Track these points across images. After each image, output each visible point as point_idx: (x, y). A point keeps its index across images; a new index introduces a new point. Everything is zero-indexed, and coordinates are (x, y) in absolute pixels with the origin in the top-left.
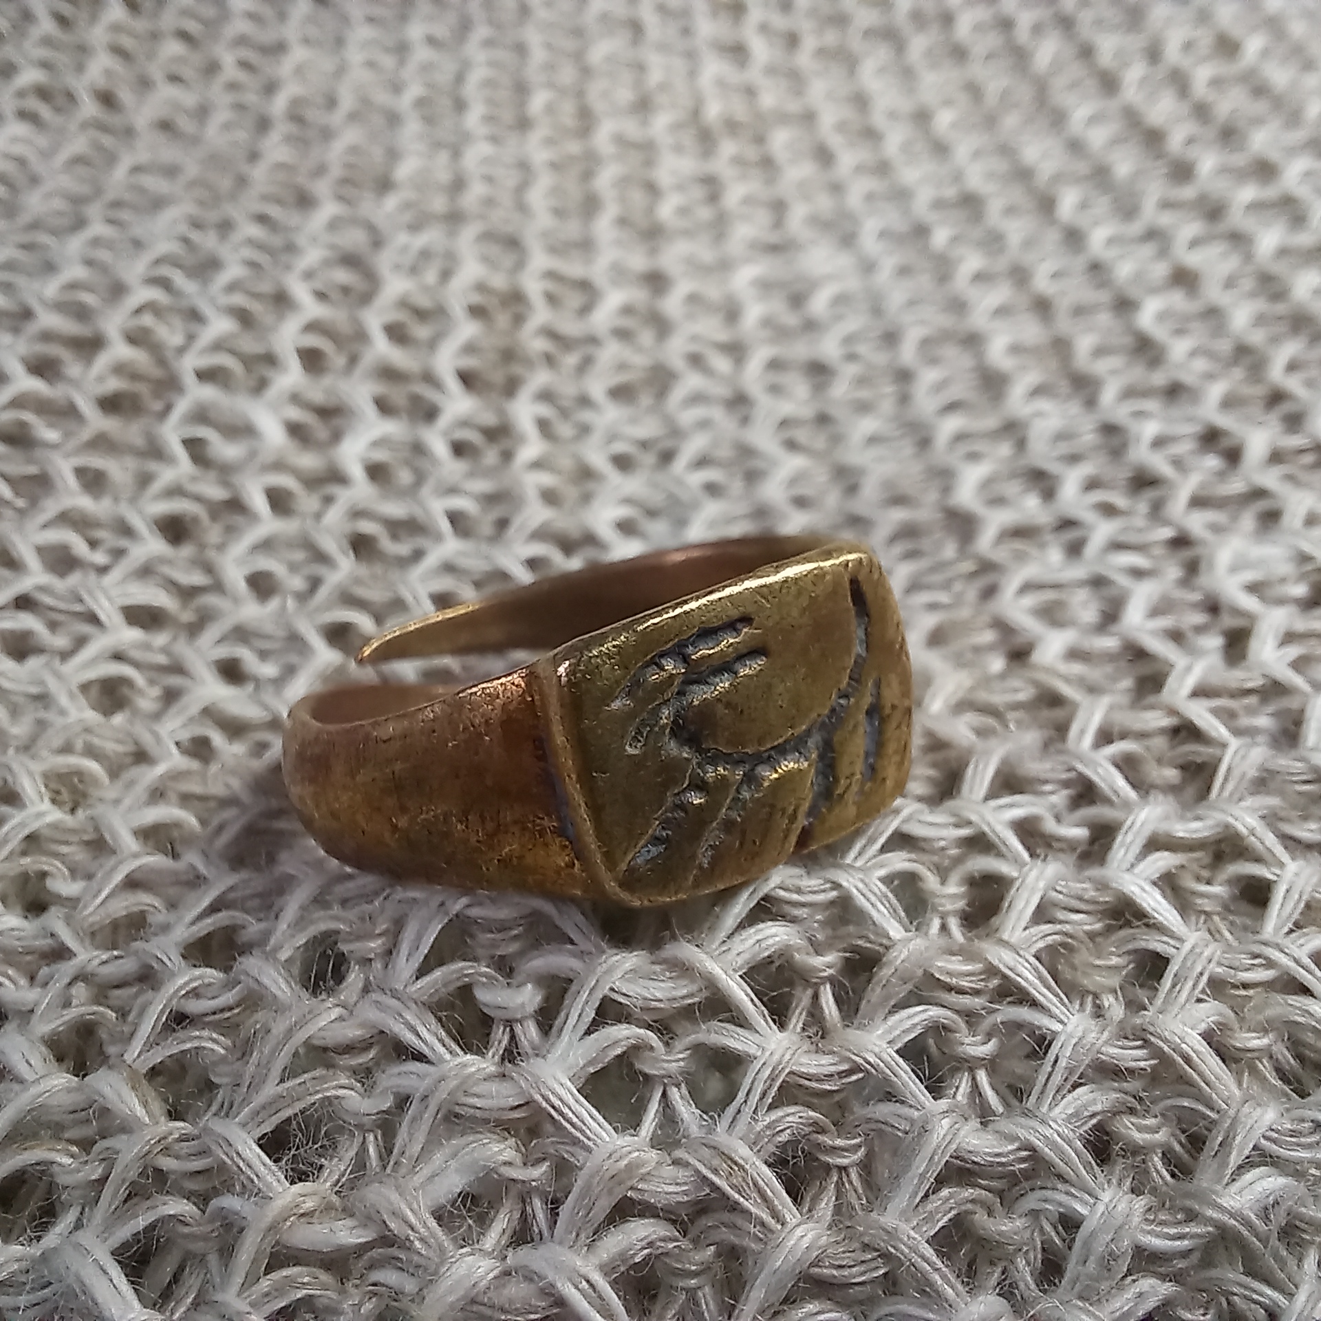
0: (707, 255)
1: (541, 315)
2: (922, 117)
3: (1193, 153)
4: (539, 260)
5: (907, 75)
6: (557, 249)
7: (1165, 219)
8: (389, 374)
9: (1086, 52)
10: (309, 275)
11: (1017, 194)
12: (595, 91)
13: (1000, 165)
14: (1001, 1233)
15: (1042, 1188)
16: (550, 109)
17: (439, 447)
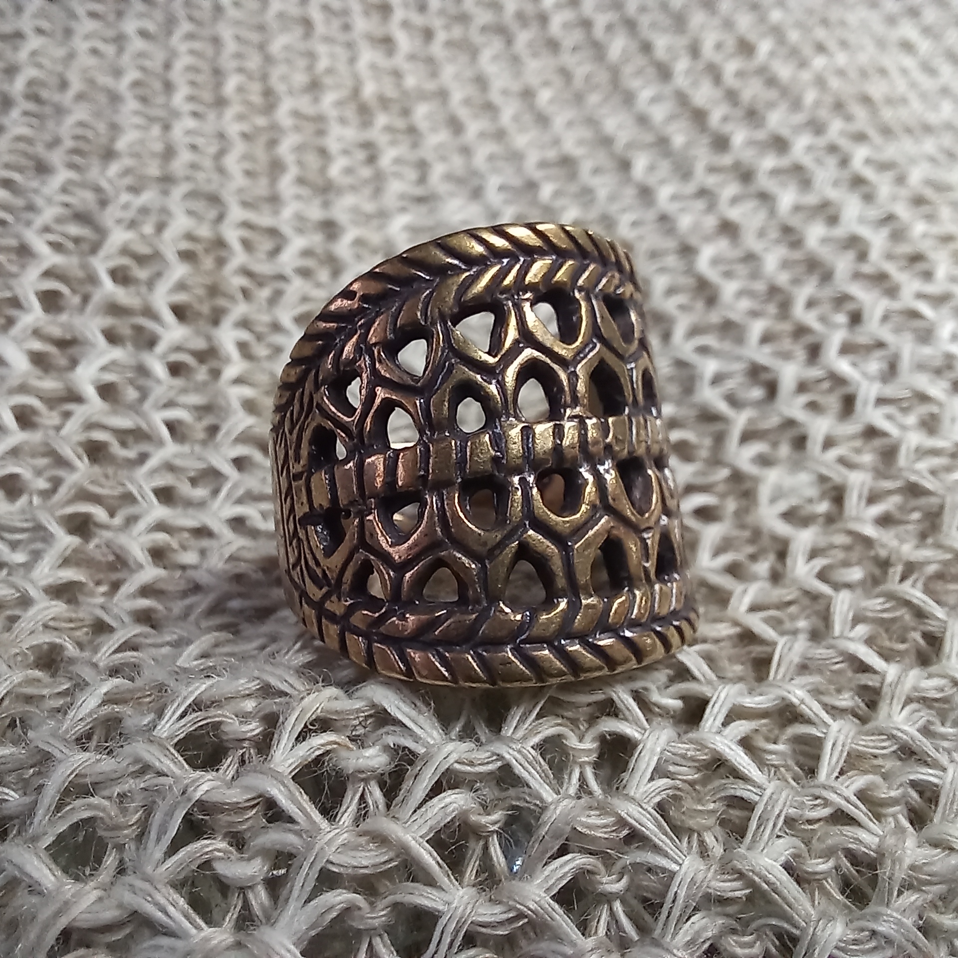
0: (369, 207)
1: (239, 257)
2: (528, 94)
3: (727, 128)
4: (236, 213)
5: (515, 61)
7: (711, 181)
9: (646, 48)
11: (602, 158)
12: (276, 74)
13: (586, 133)
16: (240, 89)
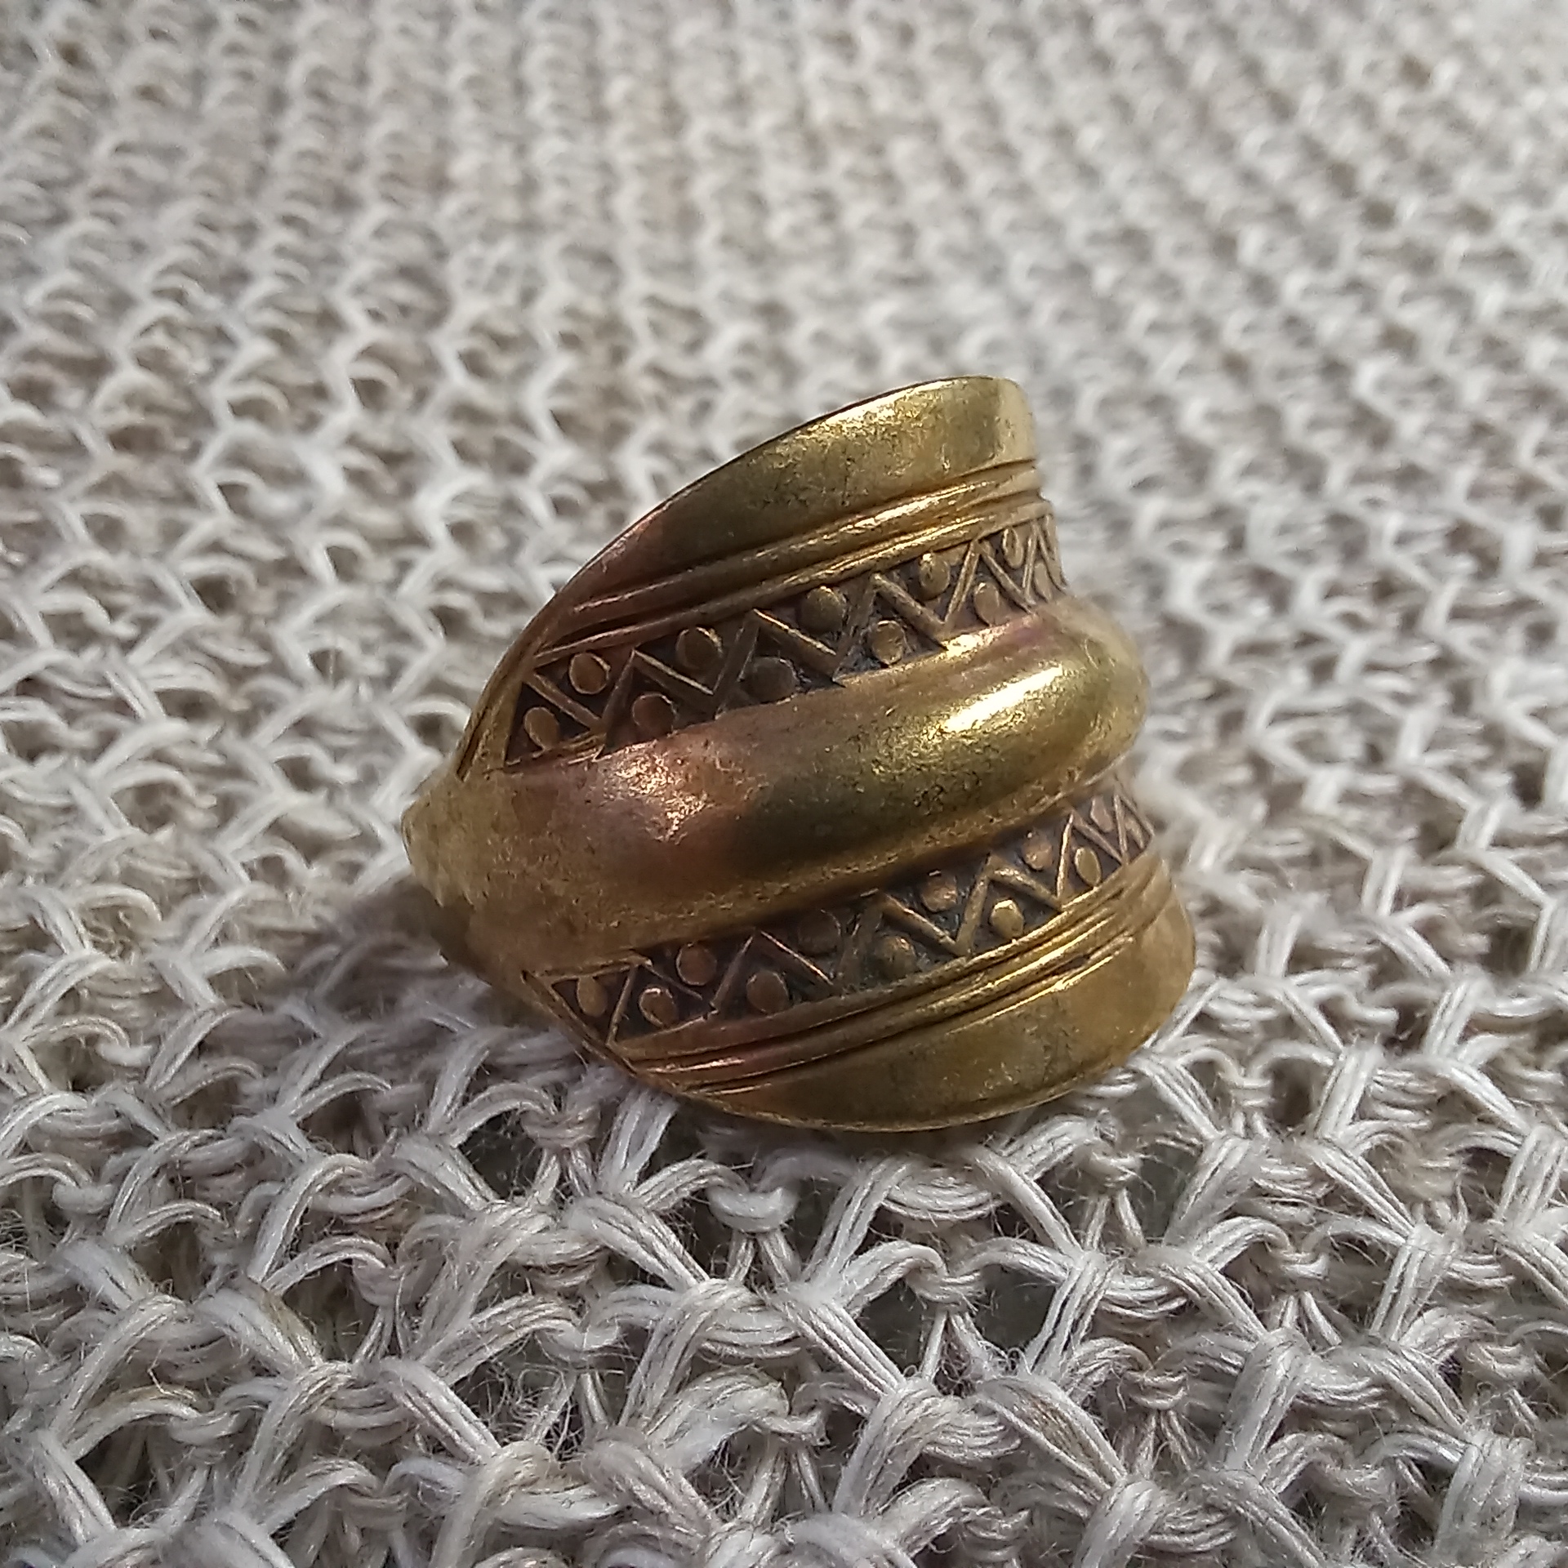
6: (656, 270)
8: (466, 412)
14: (1359, 1488)
15: (1401, 1432)
17: (538, 506)
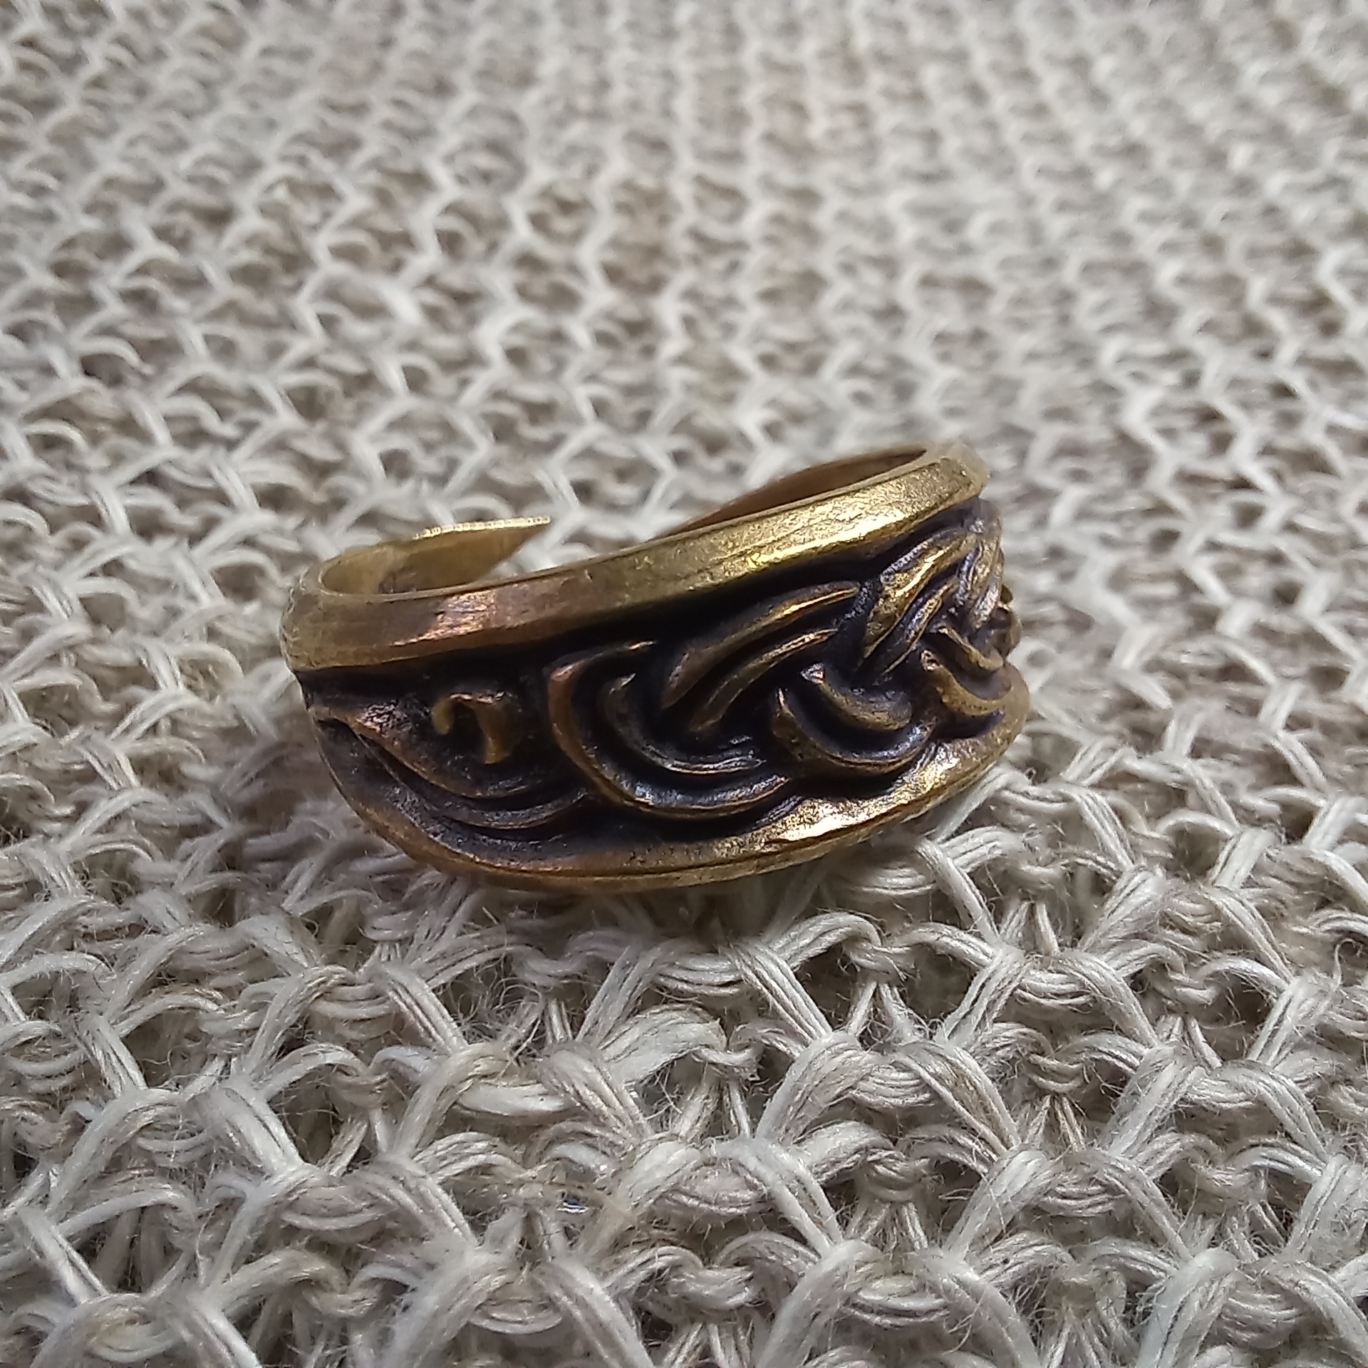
10: (449, 159)
